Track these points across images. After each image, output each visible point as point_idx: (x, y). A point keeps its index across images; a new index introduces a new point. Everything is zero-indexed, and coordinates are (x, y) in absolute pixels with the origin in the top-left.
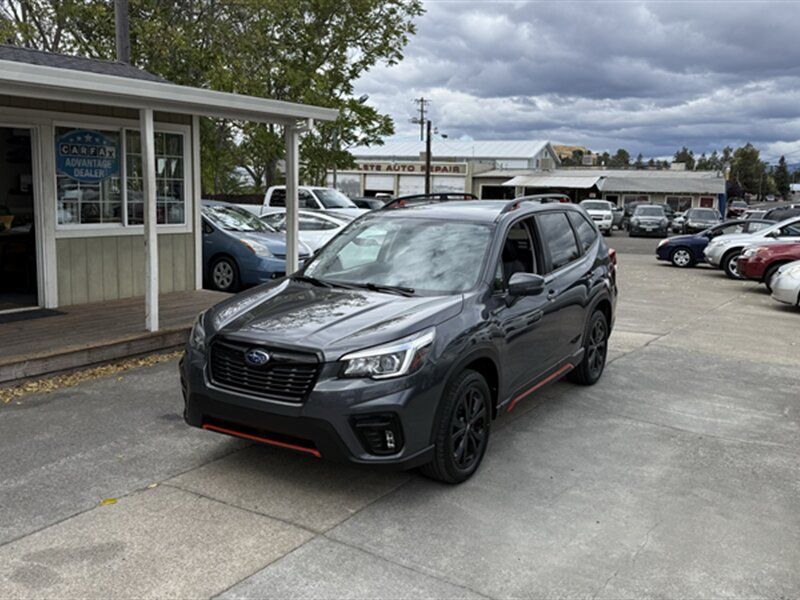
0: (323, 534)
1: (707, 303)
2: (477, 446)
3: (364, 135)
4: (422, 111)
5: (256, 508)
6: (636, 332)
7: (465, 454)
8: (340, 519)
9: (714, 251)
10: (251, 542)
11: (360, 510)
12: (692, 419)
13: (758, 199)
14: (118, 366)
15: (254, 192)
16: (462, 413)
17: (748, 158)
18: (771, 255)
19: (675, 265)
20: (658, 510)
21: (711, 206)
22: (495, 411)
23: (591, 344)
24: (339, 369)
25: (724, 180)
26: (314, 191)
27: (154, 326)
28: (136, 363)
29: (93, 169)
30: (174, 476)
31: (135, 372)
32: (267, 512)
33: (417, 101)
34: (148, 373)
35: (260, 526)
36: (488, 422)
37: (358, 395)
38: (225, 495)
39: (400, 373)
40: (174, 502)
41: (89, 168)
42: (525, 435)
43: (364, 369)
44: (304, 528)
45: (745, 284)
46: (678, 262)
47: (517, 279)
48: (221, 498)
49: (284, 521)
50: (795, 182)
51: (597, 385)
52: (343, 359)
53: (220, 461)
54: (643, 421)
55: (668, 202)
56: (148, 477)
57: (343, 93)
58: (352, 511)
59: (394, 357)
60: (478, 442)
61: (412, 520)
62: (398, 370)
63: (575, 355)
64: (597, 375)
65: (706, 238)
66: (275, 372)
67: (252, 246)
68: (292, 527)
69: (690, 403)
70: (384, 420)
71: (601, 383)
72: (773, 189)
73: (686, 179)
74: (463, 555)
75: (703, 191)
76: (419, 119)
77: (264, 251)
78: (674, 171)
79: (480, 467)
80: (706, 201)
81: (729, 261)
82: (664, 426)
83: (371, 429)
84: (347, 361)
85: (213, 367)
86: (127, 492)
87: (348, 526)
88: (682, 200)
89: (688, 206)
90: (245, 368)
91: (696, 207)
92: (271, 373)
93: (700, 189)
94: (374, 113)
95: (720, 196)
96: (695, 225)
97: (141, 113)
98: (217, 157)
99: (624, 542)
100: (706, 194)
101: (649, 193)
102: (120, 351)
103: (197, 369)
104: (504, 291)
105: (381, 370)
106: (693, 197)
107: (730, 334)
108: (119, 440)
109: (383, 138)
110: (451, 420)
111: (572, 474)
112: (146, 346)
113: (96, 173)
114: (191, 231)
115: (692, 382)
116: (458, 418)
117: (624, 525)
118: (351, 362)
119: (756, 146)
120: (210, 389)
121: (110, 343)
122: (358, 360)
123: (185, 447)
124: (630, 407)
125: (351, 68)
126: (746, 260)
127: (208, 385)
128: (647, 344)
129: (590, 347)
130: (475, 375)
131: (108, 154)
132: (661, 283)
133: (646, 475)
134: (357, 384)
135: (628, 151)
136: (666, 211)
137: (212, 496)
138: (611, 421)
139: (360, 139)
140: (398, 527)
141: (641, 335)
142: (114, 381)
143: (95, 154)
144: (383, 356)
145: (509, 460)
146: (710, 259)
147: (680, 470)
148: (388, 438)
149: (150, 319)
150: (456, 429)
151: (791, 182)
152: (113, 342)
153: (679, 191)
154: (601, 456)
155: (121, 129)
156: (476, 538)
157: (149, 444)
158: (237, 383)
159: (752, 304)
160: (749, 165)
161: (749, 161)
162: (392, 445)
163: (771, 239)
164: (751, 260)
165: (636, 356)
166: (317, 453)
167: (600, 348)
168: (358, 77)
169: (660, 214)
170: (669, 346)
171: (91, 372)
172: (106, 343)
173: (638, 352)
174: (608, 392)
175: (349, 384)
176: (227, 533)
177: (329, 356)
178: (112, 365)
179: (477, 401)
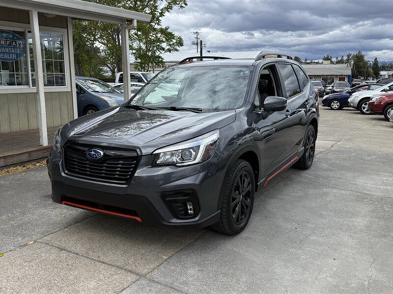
0: (145, 276)
1: (355, 126)
2: (247, 209)
3: (168, 47)
4: (197, 38)
5: (99, 257)
6: (324, 140)
7: (240, 214)
8: (157, 264)
9: (354, 100)
10: (92, 284)
11: (171, 257)
12: (372, 187)
13: (364, 79)
14: (24, 167)
15: (111, 77)
16: (237, 188)
17: (359, 59)
18: (387, 99)
19: (332, 109)
20: (372, 248)
21: (344, 81)
22: (257, 186)
23: (307, 145)
24: (153, 160)
25: (350, 68)
26: (142, 74)
27: (45, 142)
28: (35, 165)
29: (9, 53)
30: (46, 236)
31: (33, 170)
32: (106, 260)
33: (195, 33)
34: (41, 170)
35: (100, 272)
36: (253, 194)
37: (167, 177)
38: (79, 248)
39: (196, 162)
40: (42, 255)
41: (7, 53)
42: (273, 201)
43: (170, 160)
44: (131, 272)
45: (371, 116)
46: (333, 107)
47: (269, 100)
48: (76, 251)
49: (118, 267)
50: (382, 71)
51: (310, 169)
52: (154, 153)
53: (79, 224)
54: (344, 190)
55: (323, 79)
56: (29, 236)
57: (156, 25)
58: (165, 257)
59: (191, 150)
60: (247, 206)
61: (206, 262)
62: (195, 159)
63: (300, 151)
64: (310, 164)
65: (348, 94)
66: (108, 164)
67: (107, 100)
68: (123, 271)
69: (368, 178)
70: (185, 195)
71: (312, 168)
72: (371, 74)
73: (331, 68)
74: (246, 289)
75: (340, 74)
76: (196, 42)
77: (114, 103)
78: (325, 64)
79: (249, 223)
80: (342, 78)
81: (362, 105)
82: (357, 192)
83: (176, 202)
84: (159, 154)
85: (66, 162)
86: (12, 248)
87: (162, 269)
88: (330, 79)
89: (333, 81)
90: (88, 162)
91: (337, 81)
92: (105, 165)
93: (339, 73)
94: (173, 35)
95: (349, 76)
96: (338, 90)
97: (30, 12)
98: (90, 59)
99: (356, 274)
100: (342, 75)
101: (313, 76)
102: (24, 158)
103: (57, 164)
104: (260, 109)
105: (182, 159)
106: (335, 77)
107: (375, 140)
108: (15, 212)
109: (178, 48)
110: (231, 192)
111: (309, 225)
112: (41, 155)
113: (11, 56)
114: (70, 90)
115: (365, 166)
116: (235, 192)
117: (352, 260)
118: (161, 155)
119: (363, 53)
120: (64, 177)
121: (18, 153)
122: (165, 154)
123: (56, 215)
124: (334, 182)
125: (160, 11)
126: (374, 103)
127: (63, 174)
128: (332, 146)
129: (307, 147)
130: (245, 163)
131: (18, 45)
132: (327, 117)
133: (356, 224)
134: (166, 170)
135: (299, 57)
136: (322, 84)
137: (69, 249)
138: (325, 190)
139: (166, 49)
140: (197, 269)
141: (327, 142)
142: (20, 175)
143: (10, 45)
144: (183, 150)
145: (266, 217)
146: (352, 104)
147: (377, 220)
148: (189, 207)
149: (42, 139)
150: (234, 199)
151: (380, 71)
152: (20, 152)
153: (328, 74)
154: (324, 213)
155: (25, 30)
156: (253, 275)
157: (33, 214)
158: (82, 172)
159: (379, 125)
160: (360, 62)
161: (360, 60)
162: (192, 212)
163: (384, 93)
164: (376, 103)
165: (328, 153)
166: (138, 219)
167: (311, 148)
168: (164, 16)
169: (320, 86)
170: (345, 147)
171: (7, 170)
172: (15, 153)
173: (328, 151)
174: (318, 173)
175: (160, 170)
176: (76, 277)
177: (145, 151)
178: (20, 166)
179: (246, 180)
